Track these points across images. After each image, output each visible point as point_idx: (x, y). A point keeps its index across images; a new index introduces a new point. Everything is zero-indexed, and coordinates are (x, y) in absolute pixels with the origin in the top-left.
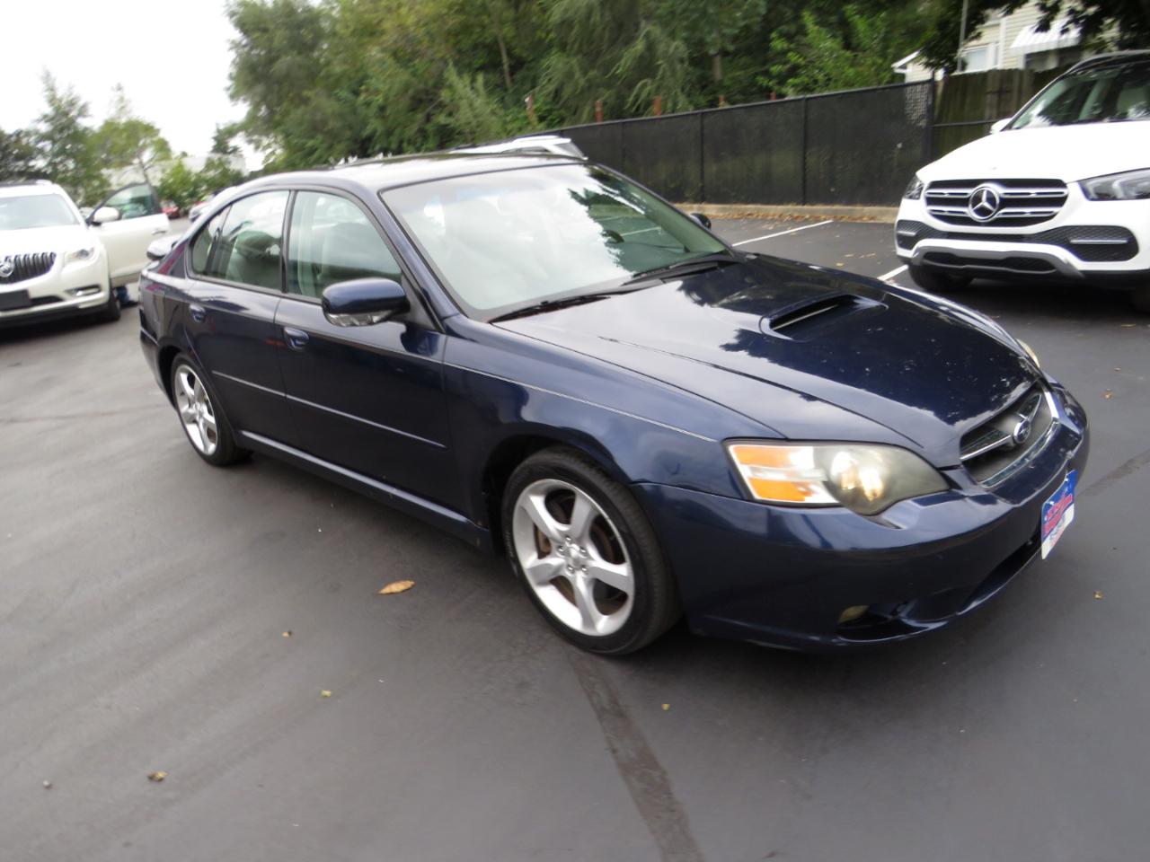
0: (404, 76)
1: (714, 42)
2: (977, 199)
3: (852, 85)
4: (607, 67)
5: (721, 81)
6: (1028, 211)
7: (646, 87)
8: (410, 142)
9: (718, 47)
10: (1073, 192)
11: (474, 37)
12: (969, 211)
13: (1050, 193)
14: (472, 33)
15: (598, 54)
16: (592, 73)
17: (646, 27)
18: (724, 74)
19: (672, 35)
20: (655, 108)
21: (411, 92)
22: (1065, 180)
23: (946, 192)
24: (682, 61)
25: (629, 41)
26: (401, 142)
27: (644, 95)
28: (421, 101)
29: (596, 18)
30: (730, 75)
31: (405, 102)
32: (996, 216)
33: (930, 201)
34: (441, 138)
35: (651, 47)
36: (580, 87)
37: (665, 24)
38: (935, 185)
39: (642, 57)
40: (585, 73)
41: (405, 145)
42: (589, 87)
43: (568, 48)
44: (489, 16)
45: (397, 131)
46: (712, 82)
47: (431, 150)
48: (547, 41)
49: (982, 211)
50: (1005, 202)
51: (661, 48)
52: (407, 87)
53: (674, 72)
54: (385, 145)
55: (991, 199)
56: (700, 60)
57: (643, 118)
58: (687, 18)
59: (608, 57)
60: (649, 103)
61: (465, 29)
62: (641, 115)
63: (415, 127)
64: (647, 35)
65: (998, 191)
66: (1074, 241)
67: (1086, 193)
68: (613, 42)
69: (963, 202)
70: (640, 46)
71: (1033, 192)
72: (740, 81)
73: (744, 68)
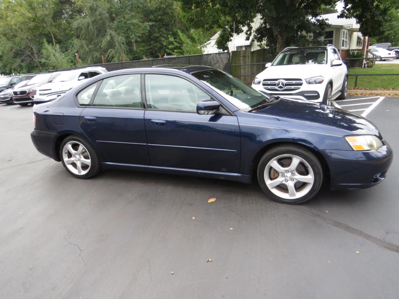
0: (10, 44)
1: (133, 38)
2: (278, 84)
3: (196, 53)
4: (96, 45)
5: (136, 51)
6: (293, 87)
7: (111, 52)
8: (14, 70)
9: (135, 40)
10: (304, 82)
11: (41, 31)
12: (276, 87)
13: (298, 83)
14: (39, 30)
15: (92, 40)
16: (90, 46)
17: (109, 31)
18: (137, 48)
19: (119, 34)
20: (116, 59)
21: (14, 50)
22: (302, 79)
23: (269, 82)
24: (123, 43)
25: (104, 36)
26: (11, 70)
27: (111, 55)
28: (18, 54)
29: (91, 27)
30: (139, 49)
31: (12, 54)
32: (284, 88)
33: (264, 85)
34: (28, 69)
35: (112, 38)
36: (86, 51)
37: (115, 31)
38: (265, 80)
39: (109, 42)
40: (88, 46)
41: (13, 71)
42: (90, 51)
43: (81, 37)
44: (46, 23)
45: (8, 66)
46: (133, 51)
47: (25, 73)
48: (71, 34)
49: (280, 87)
50: (286, 85)
51: (116, 39)
52: (12, 48)
53: (121, 47)
54: (4, 71)
55: (283, 84)
56: (129, 44)
57: (111, 63)
58: (123, 30)
59: (96, 41)
60: (113, 57)
61: (36, 28)
62: (110, 62)
63: (17, 64)
64: (111, 34)
65: (285, 82)
66: (305, 95)
67: (306, 82)
68: (97, 36)
69: (275, 85)
70: (108, 38)
71: (294, 82)
72: (143, 51)
73: (143, 47)
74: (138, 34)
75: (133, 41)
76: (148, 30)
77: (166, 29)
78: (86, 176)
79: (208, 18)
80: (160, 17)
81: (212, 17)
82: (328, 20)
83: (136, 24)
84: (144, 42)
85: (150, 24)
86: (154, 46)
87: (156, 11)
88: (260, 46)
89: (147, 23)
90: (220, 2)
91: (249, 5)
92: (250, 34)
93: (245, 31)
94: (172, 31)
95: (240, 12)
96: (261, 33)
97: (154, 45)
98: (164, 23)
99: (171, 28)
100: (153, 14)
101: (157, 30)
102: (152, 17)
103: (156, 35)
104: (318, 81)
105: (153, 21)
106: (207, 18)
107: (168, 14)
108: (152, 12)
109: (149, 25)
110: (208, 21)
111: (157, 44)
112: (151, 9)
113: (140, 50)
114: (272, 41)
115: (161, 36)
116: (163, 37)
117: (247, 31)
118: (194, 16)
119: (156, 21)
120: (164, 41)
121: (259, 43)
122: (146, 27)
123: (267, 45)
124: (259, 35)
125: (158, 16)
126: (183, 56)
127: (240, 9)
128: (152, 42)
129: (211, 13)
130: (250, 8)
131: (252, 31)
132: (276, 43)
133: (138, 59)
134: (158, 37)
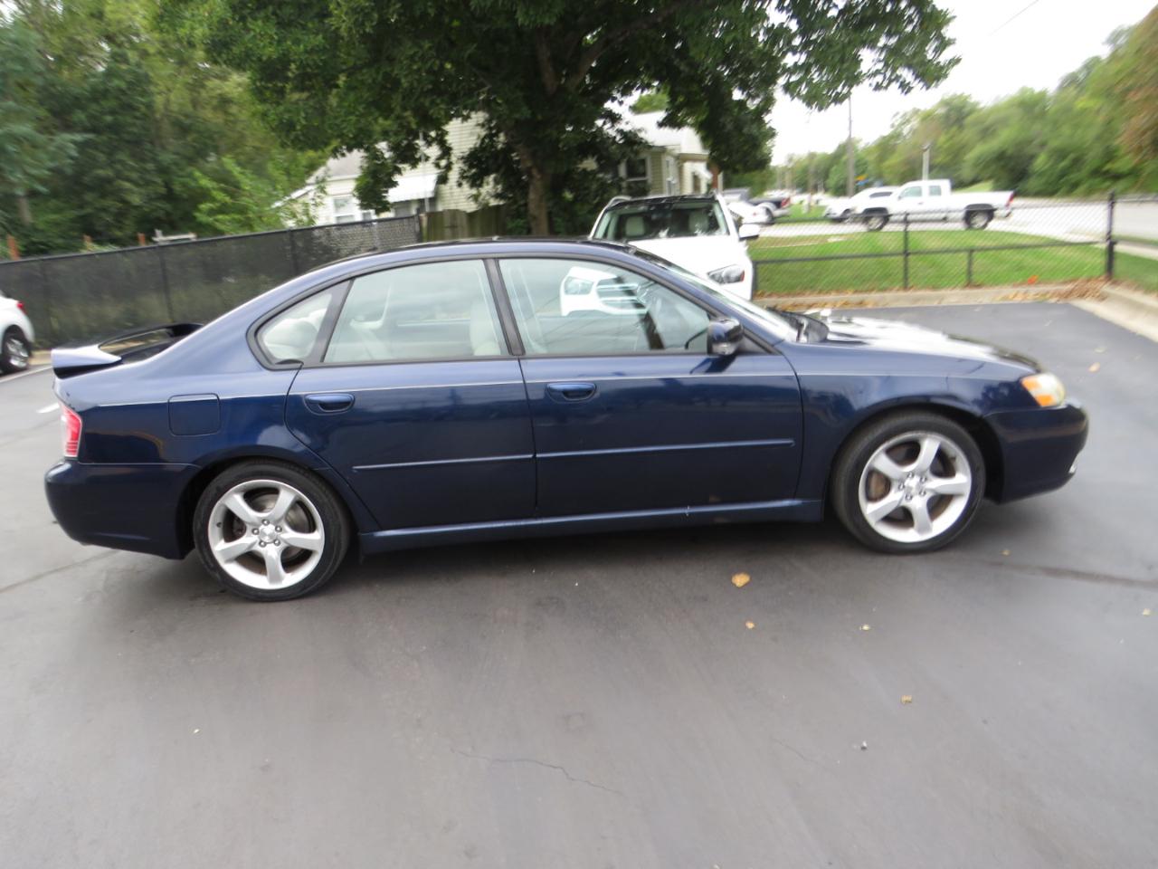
1: (19, 183)
5: (33, 225)
9: (25, 188)
18: (35, 217)
30: (42, 219)
46: (23, 224)
72: (57, 224)
73: (58, 211)
74: (34, 172)
75: (20, 192)
76: (72, 158)
77: (133, 156)
78: (305, 588)
79: (343, 121)
80: (109, 118)
81: (353, 118)
82: (646, 132)
83: (25, 138)
84: (55, 194)
85: (78, 137)
86: (96, 208)
87: (95, 100)
88: (476, 198)
89: (68, 136)
90: (374, 76)
91: (460, 87)
92: (449, 167)
93: (432, 159)
94: (154, 160)
95: (438, 105)
96: (479, 164)
97: (97, 205)
98: (126, 137)
99: (150, 151)
100: (83, 109)
101: (102, 157)
102: (79, 116)
103: (101, 172)
104: (734, 275)
105: (86, 130)
106: (338, 122)
107: (137, 109)
108: (78, 103)
109: (75, 142)
110: (344, 128)
111: (108, 202)
112: (77, 91)
113: (47, 222)
114: (514, 183)
115: (119, 176)
116: (128, 180)
117: (440, 158)
118: (298, 114)
119: (94, 130)
120: (133, 192)
121: (474, 191)
122: (61, 148)
123: (497, 196)
124: (474, 171)
125: (103, 113)
126: (253, 233)
127: (435, 97)
128: (89, 197)
129: (349, 106)
130: (465, 94)
131: (453, 159)
132: (524, 188)
133: (43, 252)
134: (109, 181)
